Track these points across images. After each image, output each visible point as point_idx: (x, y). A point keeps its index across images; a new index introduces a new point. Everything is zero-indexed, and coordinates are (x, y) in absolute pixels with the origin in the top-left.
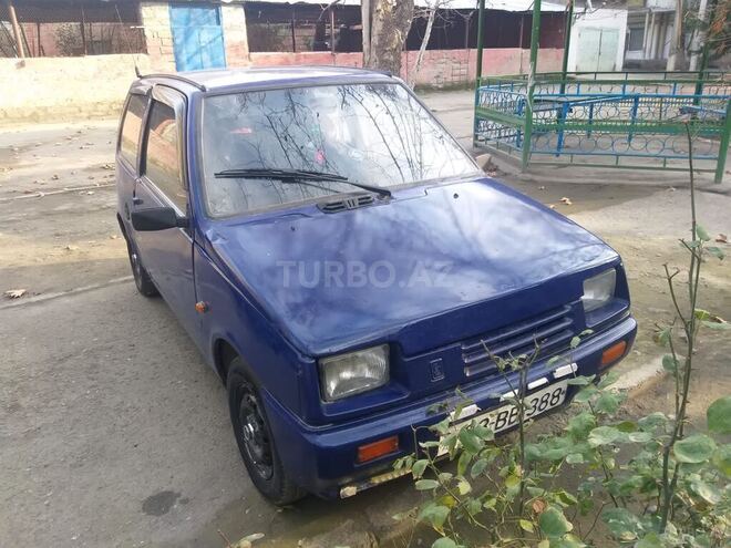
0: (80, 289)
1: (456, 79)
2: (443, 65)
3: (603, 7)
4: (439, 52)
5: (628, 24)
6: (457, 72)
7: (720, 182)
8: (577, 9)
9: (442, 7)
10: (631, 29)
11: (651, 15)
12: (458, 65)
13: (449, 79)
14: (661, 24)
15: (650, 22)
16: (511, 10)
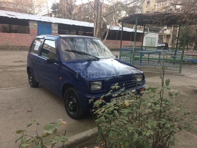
0: (20, 87)
1: (113, 47)
2: (110, 44)
3: (152, 32)
4: (109, 40)
5: (158, 37)
6: (114, 46)
7: (180, 73)
8: (145, 32)
9: (110, 29)
10: (160, 39)
11: (165, 35)
12: (114, 44)
13: (112, 48)
14: (167, 38)
15: (164, 37)
16: (128, 31)
